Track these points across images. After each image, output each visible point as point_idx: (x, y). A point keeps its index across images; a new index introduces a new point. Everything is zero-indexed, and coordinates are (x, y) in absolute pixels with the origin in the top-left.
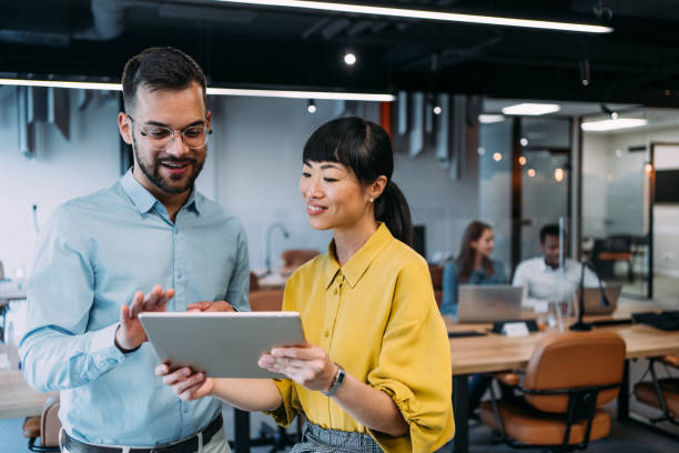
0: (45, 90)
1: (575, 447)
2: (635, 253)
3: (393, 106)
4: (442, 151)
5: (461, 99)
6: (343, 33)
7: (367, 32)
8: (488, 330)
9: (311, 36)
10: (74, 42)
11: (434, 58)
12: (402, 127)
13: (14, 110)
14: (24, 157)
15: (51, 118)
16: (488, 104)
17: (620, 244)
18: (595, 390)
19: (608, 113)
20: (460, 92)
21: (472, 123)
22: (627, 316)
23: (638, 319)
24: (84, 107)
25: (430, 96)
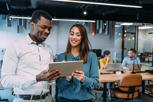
0: (21, 19)
1: (130, 99)
2: (150, 56)
3: (96, 23)
4: (106, 33)
5: (111, 22)
6: (84, 7)
7: (90, 7)
8: (113, 73)
9: (78, 8)
10: (27, 9)
11: (104, 13)
12: (98, 28)
13: (15, 23)
14: (17, 33)
15: (23, 25)
16: (117, 23)
17: (147, 54)
18: (135, 87)
19: (144, 25)
20: (111, 20)
21: (113, 27)
22: (144, 71)
23: (147, 71)
24: (29, 23)
25: (104, 21)
